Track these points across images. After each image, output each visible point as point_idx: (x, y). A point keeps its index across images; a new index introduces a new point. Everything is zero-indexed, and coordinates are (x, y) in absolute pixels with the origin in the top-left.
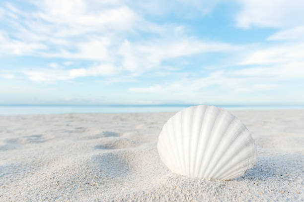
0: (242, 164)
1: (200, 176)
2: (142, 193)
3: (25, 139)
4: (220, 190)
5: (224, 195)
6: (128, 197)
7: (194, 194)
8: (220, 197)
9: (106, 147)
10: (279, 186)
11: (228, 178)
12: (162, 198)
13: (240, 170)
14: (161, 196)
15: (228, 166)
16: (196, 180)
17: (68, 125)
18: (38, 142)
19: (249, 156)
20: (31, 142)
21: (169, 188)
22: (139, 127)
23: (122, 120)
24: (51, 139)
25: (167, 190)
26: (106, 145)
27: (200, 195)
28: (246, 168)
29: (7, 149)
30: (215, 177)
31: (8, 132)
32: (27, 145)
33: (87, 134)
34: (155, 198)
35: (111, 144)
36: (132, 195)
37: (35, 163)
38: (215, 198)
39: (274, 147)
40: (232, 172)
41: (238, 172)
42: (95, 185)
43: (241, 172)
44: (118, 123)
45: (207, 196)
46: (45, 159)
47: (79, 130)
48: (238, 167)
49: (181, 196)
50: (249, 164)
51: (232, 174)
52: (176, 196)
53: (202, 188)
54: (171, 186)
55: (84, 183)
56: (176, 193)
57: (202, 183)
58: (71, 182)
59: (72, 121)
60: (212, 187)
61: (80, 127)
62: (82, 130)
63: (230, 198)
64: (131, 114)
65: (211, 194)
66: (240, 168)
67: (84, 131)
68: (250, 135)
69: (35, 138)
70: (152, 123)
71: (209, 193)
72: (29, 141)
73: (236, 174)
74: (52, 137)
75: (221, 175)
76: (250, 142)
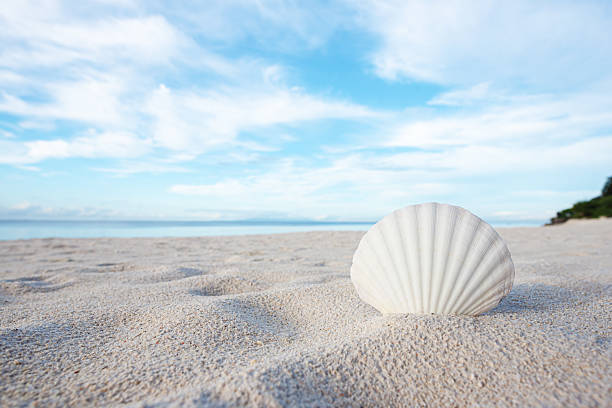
0: (496, 289)
7: (448, 333)
12: (403, 343)
13: (494, 299)
14: (400, 340)
15: (478, 293)
17: (70, 260)
19: (505, 277)
20: (32, 290)
24: (71, 285)
28: (501, 296)
30: (461, 311)
34: (392, 343)
40: (483, 302)
41: (491, 300)
42: (256, 344)
43: (494, 301)
47: (111, 267)
48: (490, 293)
49: (431, 337)
50: (505, 289)
51: (483, 305)
52: (423, 337)
56: (421, 334)
66: (494, 295)
67: (123, 269)
68: (506, 246)
69: (33, 282)
72: (25, 289)
73: (487, 305)
74: (71, 280)
75: (467, 309)
76: (505, 256)
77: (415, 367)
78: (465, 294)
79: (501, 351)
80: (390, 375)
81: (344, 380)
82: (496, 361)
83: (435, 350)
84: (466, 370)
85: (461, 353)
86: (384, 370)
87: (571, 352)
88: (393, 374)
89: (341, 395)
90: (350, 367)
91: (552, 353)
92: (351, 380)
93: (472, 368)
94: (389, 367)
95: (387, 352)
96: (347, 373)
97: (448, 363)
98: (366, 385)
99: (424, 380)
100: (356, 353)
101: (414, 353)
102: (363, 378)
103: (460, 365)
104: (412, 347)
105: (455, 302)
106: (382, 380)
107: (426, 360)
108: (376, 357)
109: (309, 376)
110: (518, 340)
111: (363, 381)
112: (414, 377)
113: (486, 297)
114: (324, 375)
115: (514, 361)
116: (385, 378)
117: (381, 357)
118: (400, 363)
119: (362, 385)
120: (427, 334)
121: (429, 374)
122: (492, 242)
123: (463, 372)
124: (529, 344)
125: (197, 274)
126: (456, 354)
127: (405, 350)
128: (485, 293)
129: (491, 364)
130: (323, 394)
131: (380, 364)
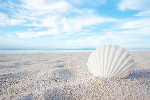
0: (128, 71)
1: (108, 77)
2: (83, 83)
3: (23, 63)
4: (118, 82)
5: (120, 84)
6: (76, 85)
7: (107, 84)
8: (119, 84)
9: (60, 67)
10: (145, 81)
11: (121, 77)
12: (92, 85)
14: (92, 84)
15: (121, 72)
16: (107, 78)
17: (39, 58)
18: (29, 64)
19: (131, 68)
20: (26, 64)
21: (95, 81)
22: (73, 58)
23: (64, 56)
24: (34, 63)
25: (94, 82)
26: (60, 66)
27: (109, 84)
28: (129, 73)
29: (16, 67)
30: (116, 77)
31: (13, 60)
32: (24, 66)
33: (50, 61)
34: (89, 85)
35: (62, 66)
36: (78, 84)
37: (30, 72)
38: (116, 85)
39: (140, 66)
40: (123, 75)
41: (126, 74)
42: (59, 81)
43: (127, 75)
44: (63, 57)
45: (113, 84)
46: (34, 71)
47: (46, 60)
48: (126, 72)
49: (101, 84)
50: (131, 71)
51: (123, 76)
52: (99, 84)
53: (110, 81)
54: (96, 80)
55: (54, 80)
56: (98, 83)
57: (110, 79)
58: (48, 80)
59: (40, 56)
60: (114, 81)
61: (45, 58)
62: (47, 60)
63: (123, 85)
64: (68, 53)
65: (114, 83)
67: (48, 60)
68: (132, 58)
69: (27, 63)
70: (79, 57)
71: (113, 83)
72: (24, 64)
73: (125, 76)
74: (34, 62)
75: (118, 76)
76: (132, 61)
77: (93, 93)
78: (117, 72)
79: (122, 91)
80: (85, 94)
81: (71, 94)
82: (119, 94)
83: (101, 88)
84: (108, 96)
85: (108, 90)
86: (84, 93)
87: (146, 94)
88: (86, 94)
89: (68, 98)
90: (74, 91)
91: (139, 94)
92: (73, 95)
93: (110, 96)
94: (86, 92)
95: (87, 88)
96: (73, 92)
97: (103, 93)
98: (77, 97)
99: (94, 97)
100: (78, 87)
101: (94, 89)
102: (77, 94)
103: (107, 94)
104: (94, 87)
105: (114, 74)
106: (82, 95)
107: (97, 91)
108: (83, 89)
109: (61, 92)
110: (129, 88)
111: (76, 95)
112: (92, 96)
113: (124, 73)
114: (66, 92)
115: (125, 95)
116: (83, 95)
117: (84, 89)
118: (89, 91)
119: (75, 96)
120: (100, 84)
121: (97, 96)
122: (127, 57)
123: (107, 96)
124: (132, 90)
125: (62, 62)
126: (107, 90)
127: (92, 87)
128: (124, 72)
129: (117, 95)
130: (62, 98)
131: (83, 91)
